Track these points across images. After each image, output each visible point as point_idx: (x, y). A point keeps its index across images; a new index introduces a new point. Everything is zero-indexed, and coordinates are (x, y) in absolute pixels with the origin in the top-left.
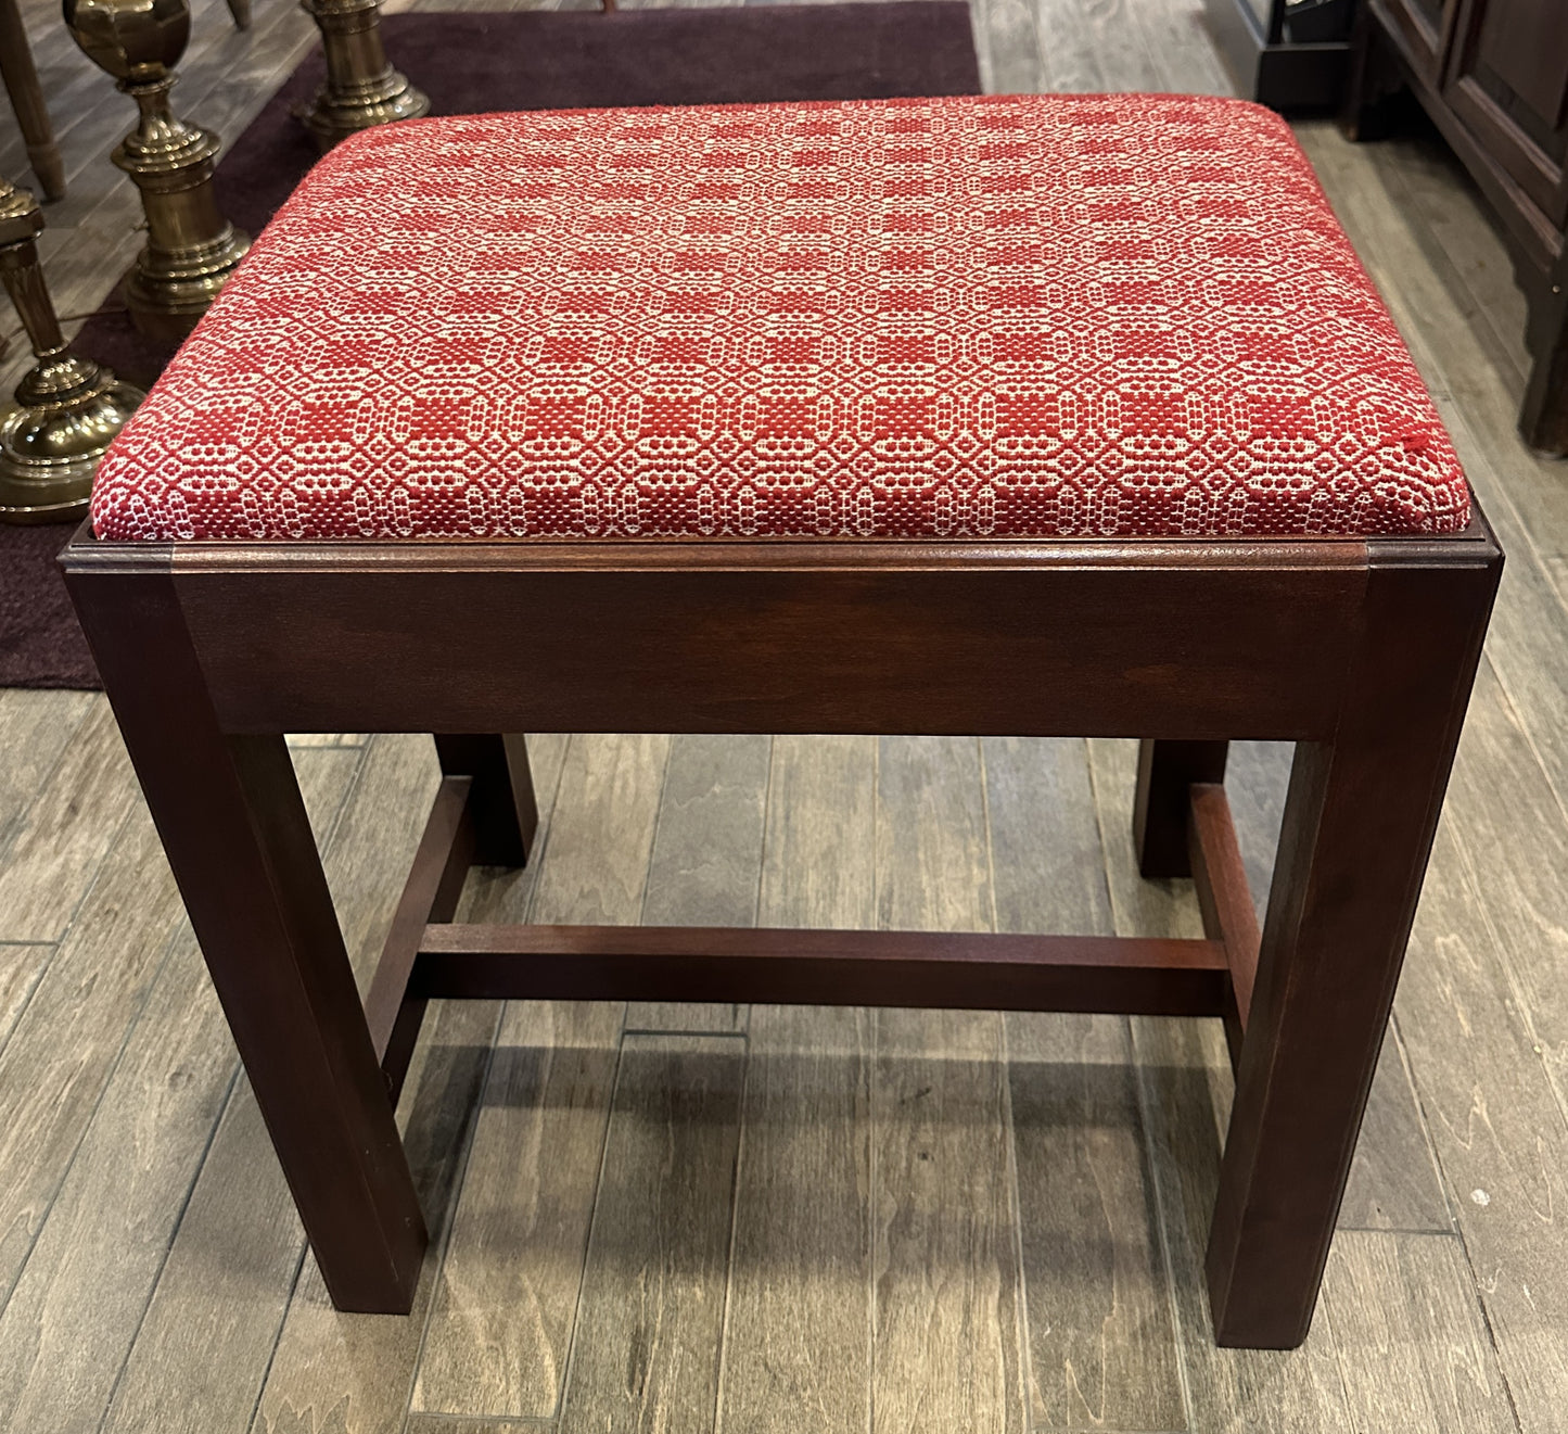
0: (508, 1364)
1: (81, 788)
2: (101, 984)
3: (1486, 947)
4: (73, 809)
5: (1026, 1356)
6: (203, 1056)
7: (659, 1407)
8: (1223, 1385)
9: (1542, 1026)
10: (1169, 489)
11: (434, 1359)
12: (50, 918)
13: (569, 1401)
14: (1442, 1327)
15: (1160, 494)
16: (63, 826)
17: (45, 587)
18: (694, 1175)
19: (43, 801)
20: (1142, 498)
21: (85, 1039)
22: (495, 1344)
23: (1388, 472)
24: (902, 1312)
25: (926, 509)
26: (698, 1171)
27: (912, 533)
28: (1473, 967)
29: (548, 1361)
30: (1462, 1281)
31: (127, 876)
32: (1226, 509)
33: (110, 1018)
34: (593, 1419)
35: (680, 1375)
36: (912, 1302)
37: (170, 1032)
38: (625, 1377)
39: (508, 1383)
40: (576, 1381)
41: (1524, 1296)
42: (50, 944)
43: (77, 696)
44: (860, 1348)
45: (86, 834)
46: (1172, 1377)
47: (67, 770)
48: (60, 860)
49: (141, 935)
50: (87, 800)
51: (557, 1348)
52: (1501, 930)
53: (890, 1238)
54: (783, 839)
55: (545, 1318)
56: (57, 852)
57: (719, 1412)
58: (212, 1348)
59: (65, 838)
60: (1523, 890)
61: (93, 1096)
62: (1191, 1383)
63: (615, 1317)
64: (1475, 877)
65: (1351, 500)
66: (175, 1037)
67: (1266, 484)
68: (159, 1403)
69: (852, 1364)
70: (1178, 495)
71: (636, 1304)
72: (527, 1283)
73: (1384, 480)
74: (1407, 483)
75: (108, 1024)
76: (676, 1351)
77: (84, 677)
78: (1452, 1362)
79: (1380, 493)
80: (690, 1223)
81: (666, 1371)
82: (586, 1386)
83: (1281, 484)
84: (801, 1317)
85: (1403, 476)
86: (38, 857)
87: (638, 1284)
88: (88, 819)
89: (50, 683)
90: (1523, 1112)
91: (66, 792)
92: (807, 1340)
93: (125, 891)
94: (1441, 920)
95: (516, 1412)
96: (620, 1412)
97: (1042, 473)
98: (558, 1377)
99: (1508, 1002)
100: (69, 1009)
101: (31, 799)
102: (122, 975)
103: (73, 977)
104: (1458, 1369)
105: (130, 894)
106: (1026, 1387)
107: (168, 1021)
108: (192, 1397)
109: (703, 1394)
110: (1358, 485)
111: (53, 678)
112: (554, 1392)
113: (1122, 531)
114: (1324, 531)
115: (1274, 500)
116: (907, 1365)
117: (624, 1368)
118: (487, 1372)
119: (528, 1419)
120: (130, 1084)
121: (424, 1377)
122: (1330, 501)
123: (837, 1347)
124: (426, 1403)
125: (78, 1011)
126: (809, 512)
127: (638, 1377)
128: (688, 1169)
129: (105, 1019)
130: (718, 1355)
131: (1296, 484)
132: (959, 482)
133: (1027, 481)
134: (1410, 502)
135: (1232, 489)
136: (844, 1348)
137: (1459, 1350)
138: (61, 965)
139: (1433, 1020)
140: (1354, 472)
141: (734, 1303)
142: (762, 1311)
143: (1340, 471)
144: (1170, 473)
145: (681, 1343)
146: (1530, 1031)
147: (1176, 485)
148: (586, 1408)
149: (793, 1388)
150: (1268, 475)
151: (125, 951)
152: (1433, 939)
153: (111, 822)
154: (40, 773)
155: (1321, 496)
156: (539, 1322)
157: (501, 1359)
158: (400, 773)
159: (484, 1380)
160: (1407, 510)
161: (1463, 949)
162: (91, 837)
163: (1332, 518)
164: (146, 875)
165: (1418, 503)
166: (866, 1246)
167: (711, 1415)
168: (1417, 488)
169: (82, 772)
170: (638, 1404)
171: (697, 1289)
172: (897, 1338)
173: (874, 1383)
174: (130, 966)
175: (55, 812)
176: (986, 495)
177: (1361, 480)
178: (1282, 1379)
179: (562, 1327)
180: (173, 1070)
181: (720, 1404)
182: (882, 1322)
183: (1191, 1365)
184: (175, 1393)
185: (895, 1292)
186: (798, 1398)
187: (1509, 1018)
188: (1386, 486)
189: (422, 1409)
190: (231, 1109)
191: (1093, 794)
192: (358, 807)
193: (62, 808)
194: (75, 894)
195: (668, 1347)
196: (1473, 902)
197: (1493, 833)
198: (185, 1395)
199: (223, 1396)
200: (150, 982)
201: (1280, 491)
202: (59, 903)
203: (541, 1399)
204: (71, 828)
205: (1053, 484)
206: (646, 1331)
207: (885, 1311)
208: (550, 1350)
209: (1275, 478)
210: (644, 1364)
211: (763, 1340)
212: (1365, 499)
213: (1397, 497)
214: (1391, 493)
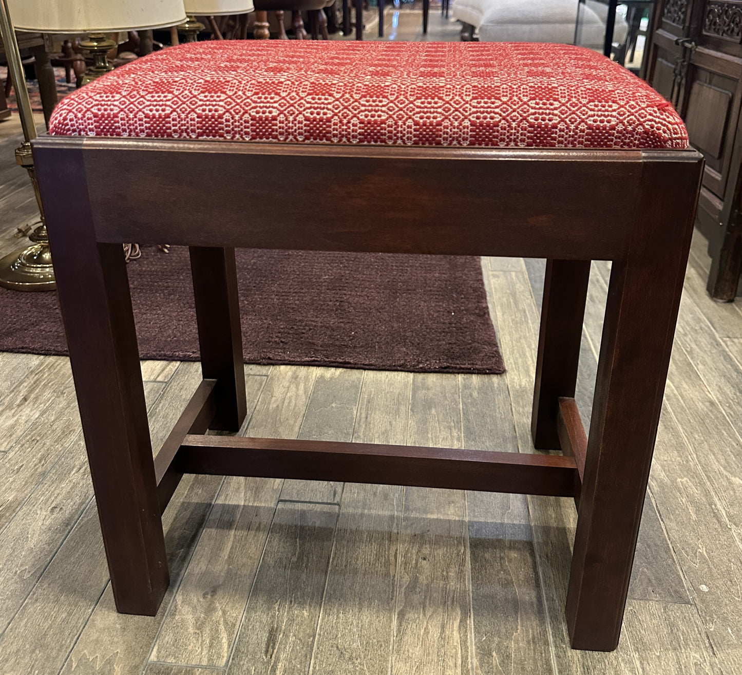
0: (203, 641)
1: (31, 391)
2: (25, 469)
3: (701, 484)
4: (25, 399)
5: (472, 649)
6: (69, 501)
7: (280, 664)
8: (575, 666)
9: (730, 517)
10: (550, 123)
11: (165, 637)
12: (5, 441)
13: (233, 659)
14: (687, 644)
15: (546, 125)
16: (19, 406)
17: (29, 314)
18: (308, 561)
19: (11, 395)
20: (538, 127)
21: (12, 491)
22: (197, 631)
23: (651, 117)
24: (409, 626)
25: (438, 130)
26: (310, 560)
27: (431, 143)
28: (696, 492)
29: (224, 640)
30: (697, 624)
31: (46, 426)
32: (576, 134)
33: (26, 483)
34: (245, 668)
35: (293, 650)
36: (415, 622)
37: (55, 489)
38: (264, 650)
39: (202, 649)
40: (238, 650)
41: (728, 633)
42: (3, 452)
43: (36, 356)
44: (387, 642)
45: (29, 409)
46: (548, 662)
47: (25, 384)
48: (15, 418)
49: (48, 450)
50: (33, 396)
51: (230, 634)
52: (708, 477)
53: (405, 593)
54: (364, 426)
55: (225, 621)
56: (13, 416)
57: (311, 668)
58: (50, 627)
59: (19, 410)
60: (718, 462)
61: (11, 515)
62: (558, 665)
63: (261, 622)
64: (695, 456)
65: (634, 130)
66: (57, 492)
67: (595, 121)
68: (18, 651)
69: (382, 649)
70: (555, 126)
71: (273, 617)
72: (218, 605)
73: (650, 120)
74: (659, 122)
75: (25, 485)
76: (292, 639)
77: (40, 348)
78: (692, 661)
79: (647, 127)
80: (304, 582)
81: (285, 648)
82: (243, 652)
83: (602, 121)
84: (357, 626)
85: (657, 120)
86: (5, 417)
87: (275, 608)
88: (31, 404)
89: (24, 350)
90: (723, 552)
91: (23, 393)
92: (360, 637)
93: (43, 432)
94: (679, 472)
95: (205, 663)
96: (259, 665)
97: (492, 114)
98: (229, 648)
99: (713, 506)
100: (7, 478)
101: (6, 394)
102: (35, 465)
103: (11, 466)
104: (696, 664)
105: (46, 433)
106: (472, 663)
107: (55, 485)
108: (36, 649)
109: (303, 659)
110: (637, 122)
111: (26, 348)
112: (226, 655)
113: (529, 145)
114: (622, 146)
115: (599, 129)
116: (411, 651)
117: (264, 645)
118: (192, 644)
119: (211, 667)
120: (30, 510)
121: (159, 645)
122: (625, 130)
123: (375, 641)
124: (158, 657)
125: (11, 479)
126: (383, 131)
127: (270, 650)
128: (305, 559)
129: (23, 483)
130: (313, 642)
131: (609, 122)
132: (453, 118)
133: (485, 118)
134: (661, 131)
135: (579, 124)
136: (378, 642)
137: (696, 655)
138: (6, 460)
139: (677, 512)
140: (635, 117)
141: (323, 619)
142: (337, 623)
143: (629, 116)
144: (551, 116)
145: (294, 635)
146: (725, 519)
147: (554, 121)
148: (242, 663)
149: (350, 659)
150: (596, 117)
151: (39, 456)
152: (676, 479)
153: (42, 405)
154: (12, 385)
155: (620, 127)
156: (222, 622)
157: (200, 638)
158: (183, 392)
159: (190, 648)
160: (659, 136)
161: (690, 484)
162: (31, 410)
163: (626, 139)
164: (54, 427)
165: (665, 132)
166: (393, 596)
167: (307, 669)
168: (664, 125)
169: (32, 385)
170: (269, 662)
171: (305, 612)
172: (406, 638)
173: (392, 658)
174: (40, 462)
175: (17, 399)
176: (466, 124)
177: (638, 120)
178: (605, 665)
179: (234, 625)
180: (53, 505)
181: (312, 664)
182: (399, 631)
183: (558, 657)
184: (27, 646)
185: (406, 617)
186: (353, 663)
187: (714, 513)
188: (650, 123)
189: (155, 660)
190: (79, 523)
191: (513, 415)
192: (161, 405)
193: (20, 398)
194: (19, 433)
195: (287, 637)
196: (695, 465)
197: (702, 438)
198: (32, 647)
199: (52, 649)
200: (49, 469)
201: (602, 125)
202: (11, 436)
203: (218, 658)
204: (23, 406)
205: (497, 120)
206: (277, 629)
207: (401, 626)
208: (226, 636)
209: (599, 119)
210: (274, 644)
211: (337, 636)
212: (640, 129)
213: (655, 129)
214: (652, 127)
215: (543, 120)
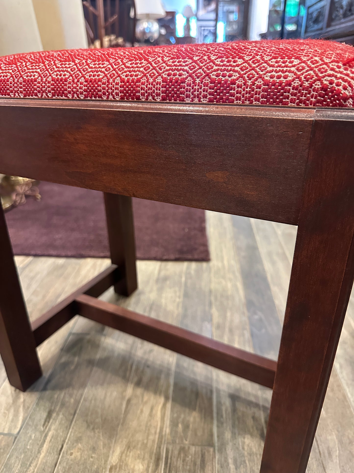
10: (230, 79)
15: (226, 81)
20: (218, 83)
23: (332, 72)
25: (137, 86)
27: (133, 99)
32: (253, 90)
38: (43, 422)
65: (311, 86)
67: (272, 77)
70: (233, 82)
73: (329, 76)
74: (340, 78)
79: (325, 82)
81: (55, 423)
83: (279, 77)
85: (339, 75)
96: (38, 434)
97: (181, 72)
110: (315, 78)
113: (211, 101)
114: (298, 104)
115: (274, 85)
122: (301, 86)
126: (99, 88)
127: (47, 423)
131: (285, 77)
132: (150, 75)
133: (175, 75)
134: (341, 88)
135: (257, 80)
140: (314, 72)
143: (307, 71)
144: (231, 72)
145: (63, 414)
147: (233, 78)
150: (274, 73)
155: (297, 83)
160: (339, 92)
165: (345, 88)
168: (345, 81)
170: (44, 431)
171: (72, 399)
176: (159, 81)
177: (317, 75)
188: (329, 78)
195: (58, 415)
201: (278, 81)
205: (184, 77)
209: (276, 74)
210: (50, 420)
212: (318, 85)
213: (334, 85)
214: (331, 83)
215: (224, 76)
